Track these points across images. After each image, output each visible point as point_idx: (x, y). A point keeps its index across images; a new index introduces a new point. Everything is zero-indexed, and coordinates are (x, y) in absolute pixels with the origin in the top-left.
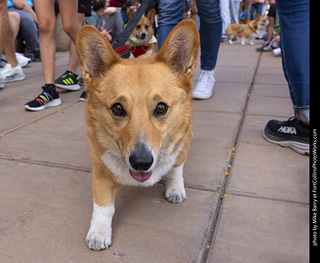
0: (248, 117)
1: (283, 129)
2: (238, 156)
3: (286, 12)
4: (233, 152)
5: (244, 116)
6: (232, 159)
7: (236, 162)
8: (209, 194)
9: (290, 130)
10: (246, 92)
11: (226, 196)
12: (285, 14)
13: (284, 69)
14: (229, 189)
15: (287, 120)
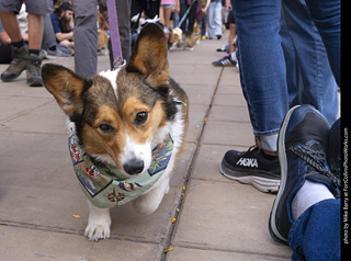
0: (203, 146)
1: (243, 162)
2: (188, 197)
3: (244, 14)
4: (184, 191)
5: (199, 146)
6: (182, 200)
7: (186, 204)
8: (149, 247)
9: (251, 163)
10: (203, 115)
11: (171, 248)
12: (242, 18)
13: (243, 86)
14: (176, 240)
15: (247, 150)
